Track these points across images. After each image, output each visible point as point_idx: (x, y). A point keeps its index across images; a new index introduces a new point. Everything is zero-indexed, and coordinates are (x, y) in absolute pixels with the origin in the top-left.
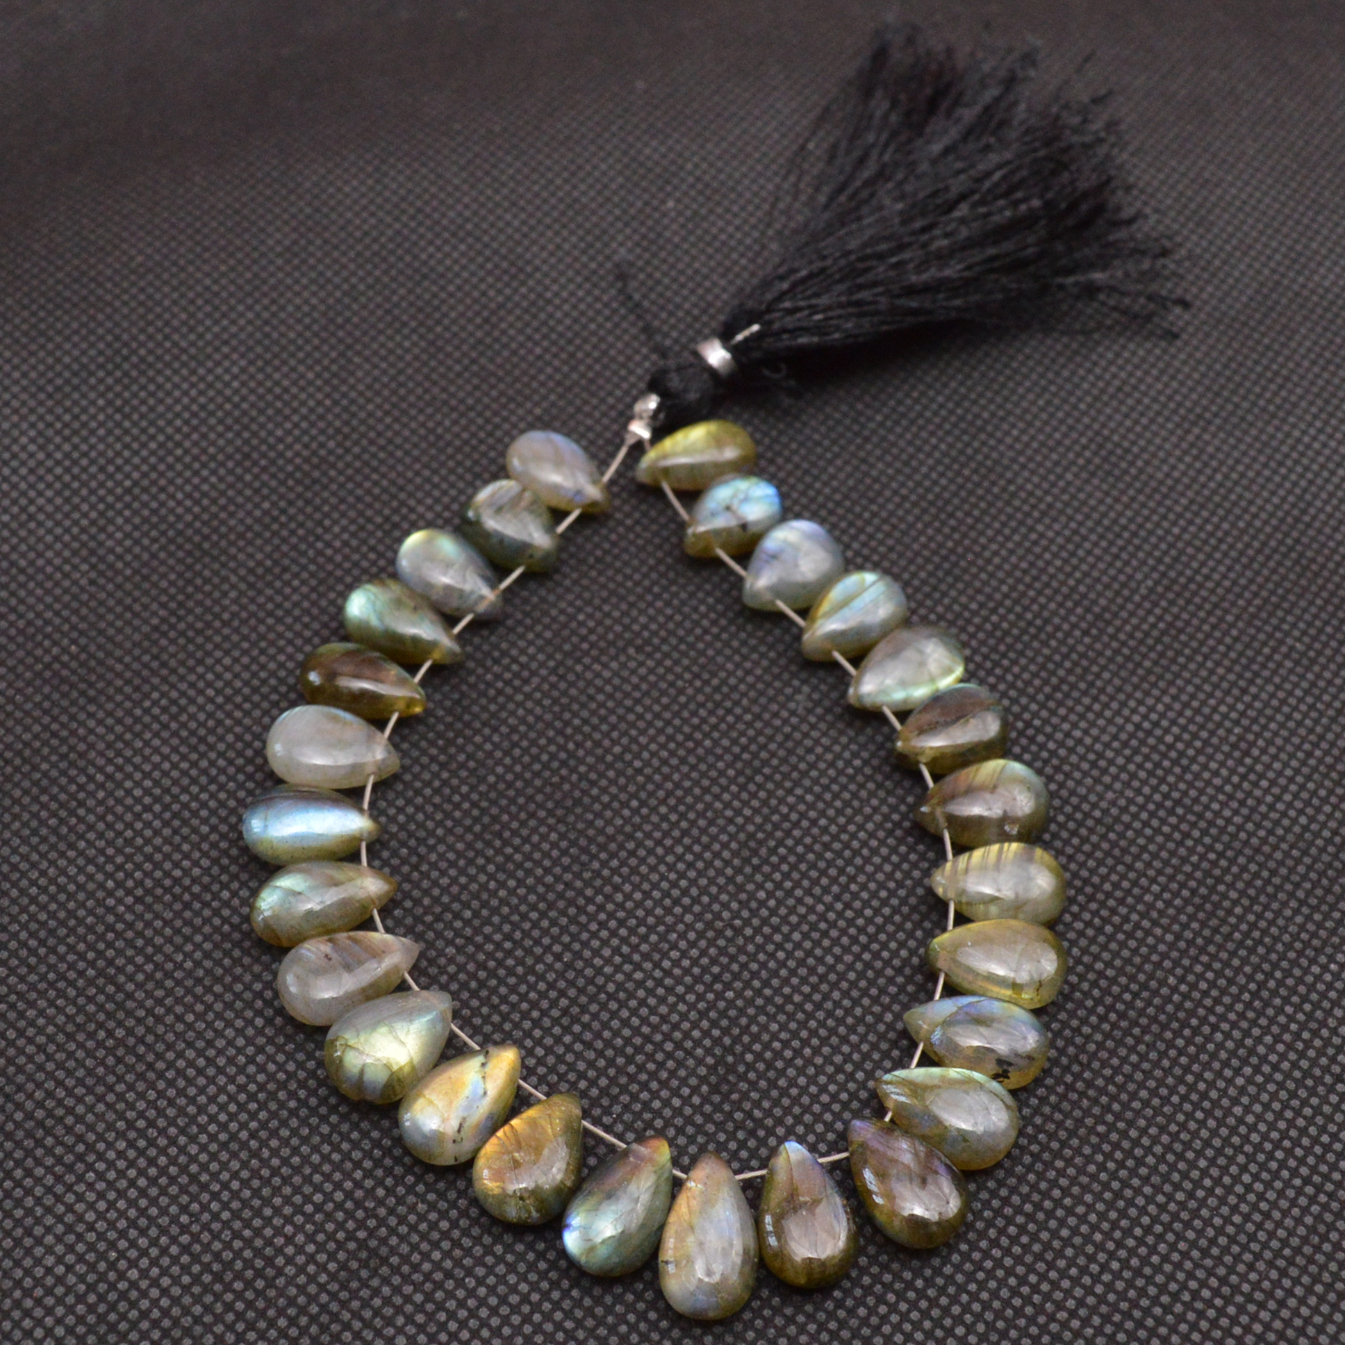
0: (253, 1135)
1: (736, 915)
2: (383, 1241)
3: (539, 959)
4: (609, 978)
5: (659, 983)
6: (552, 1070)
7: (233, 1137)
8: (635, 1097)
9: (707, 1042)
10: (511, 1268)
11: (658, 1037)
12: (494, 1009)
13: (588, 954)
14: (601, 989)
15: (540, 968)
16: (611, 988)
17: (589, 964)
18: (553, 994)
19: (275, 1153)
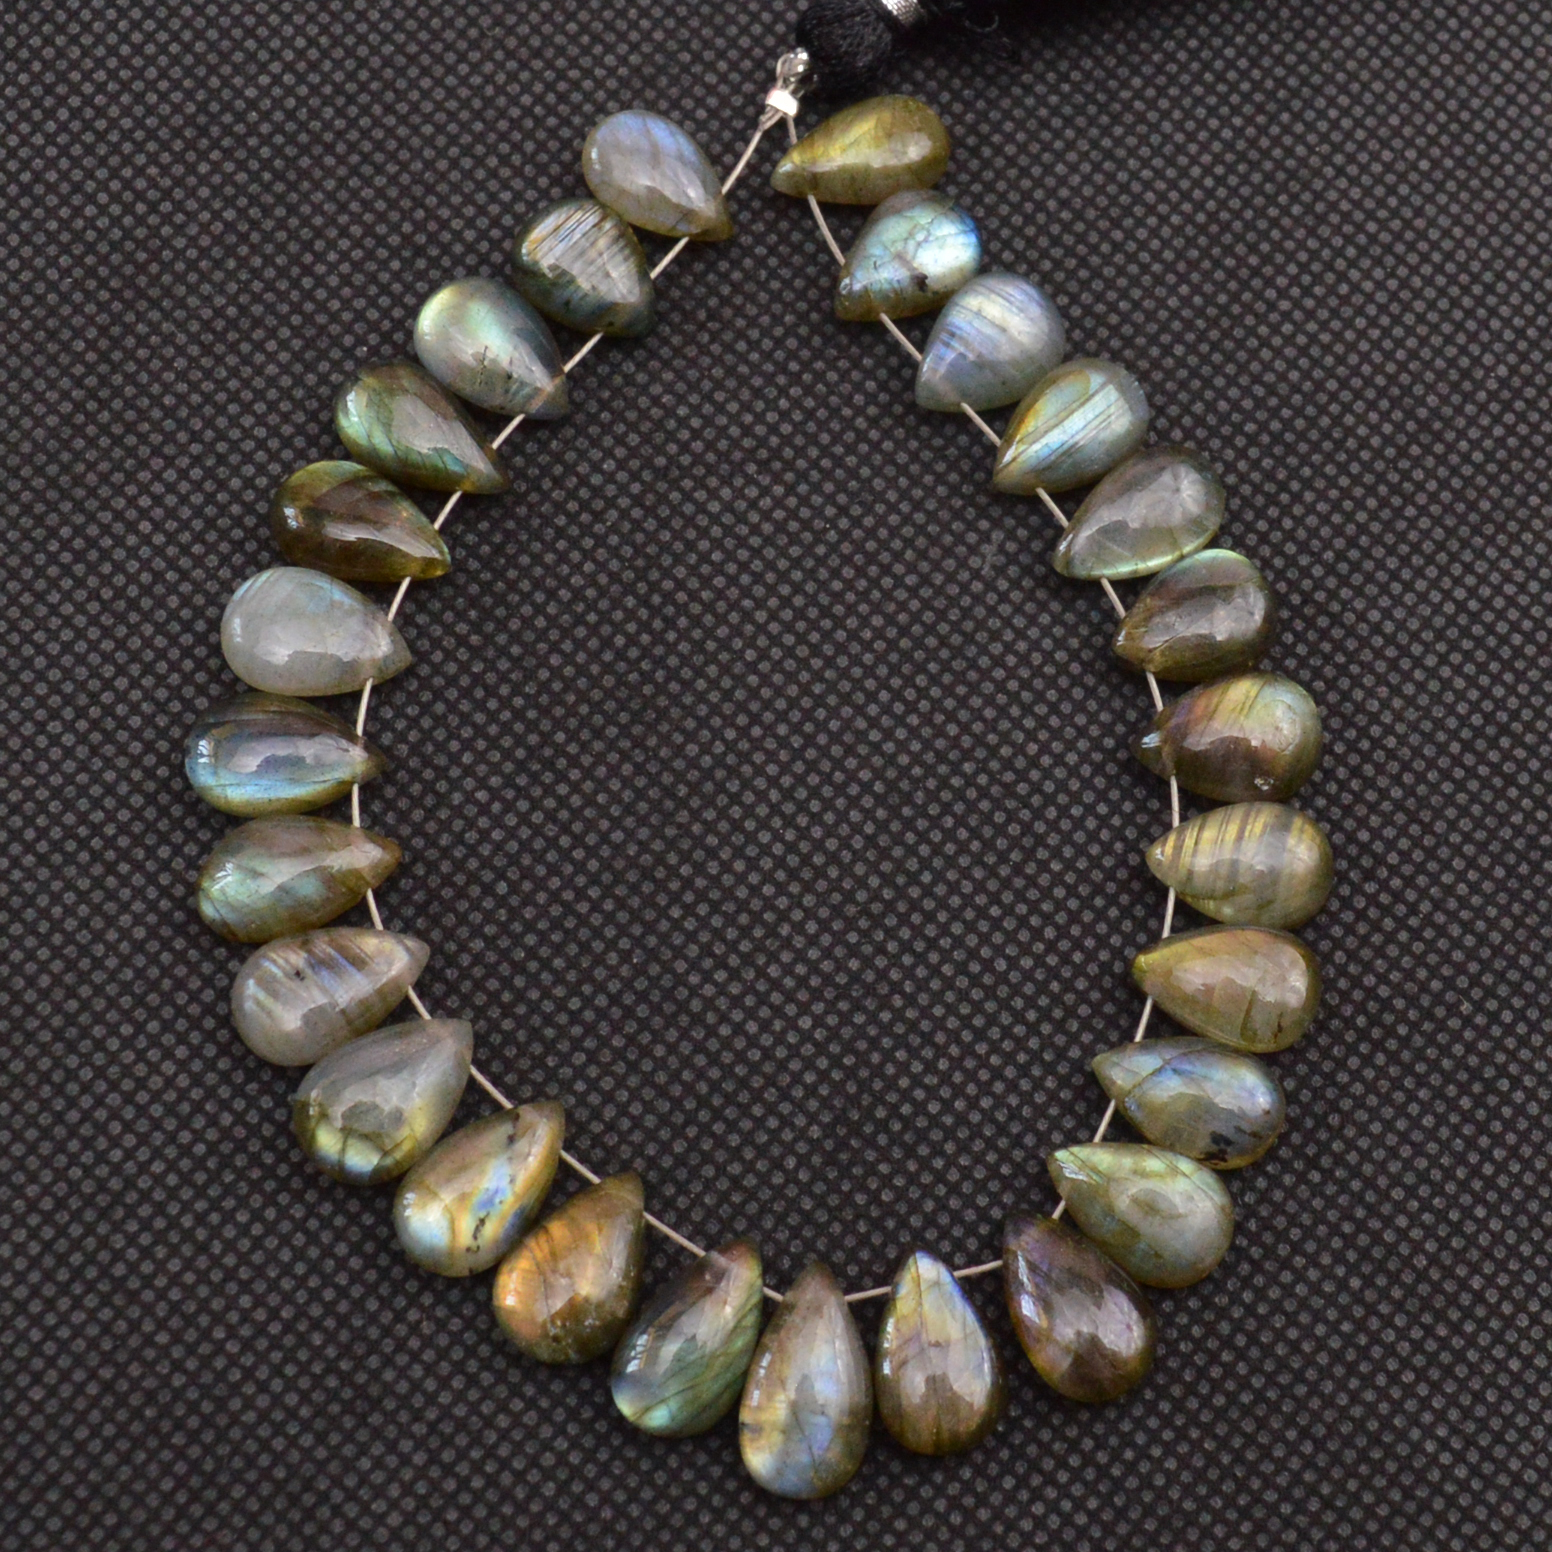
0: (200, 1219)
1: (876, 896)
2: (375, 1375)
3: (599, 960)
4: (694, 991)
5: (763, 999)
6: (611, 1127)
7: (173, 1223)
8: (721, 1170)
9: (824, 1091)
10: (545, 1416)
11: (757, 1082)
12: (535, 1034)
13: (667, 954)
14: (683, 1007)
15: (600, 973)
16: (696, 1005)
17: (667, 968)
18: (616, 1013)
19: (230, 1246)
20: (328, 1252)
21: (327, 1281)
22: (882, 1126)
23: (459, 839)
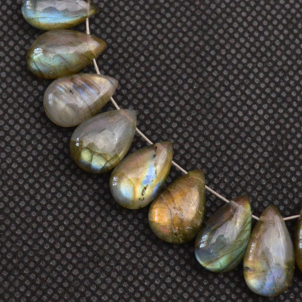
0: (31, 186)
1: (285, 63)
2: (101, 247)
3: (181, 87)
4: (218, 100)
5: (244, 103)
6: (187, 152)
7: (21, 188)
8: (231, 169)
9: (269, 138)
10: (167, 263)
11: (243, 135)
12: (157, 115)
13: (206, 85)
14: (213, 105)
15: (181, 92)
16: (219, 105)
17: (207, 90)
18: (188, 108)
19: (43, 196)
20: (80, 199)
21: (81, 210)
22: (291, 152)
23: (125, 40)
